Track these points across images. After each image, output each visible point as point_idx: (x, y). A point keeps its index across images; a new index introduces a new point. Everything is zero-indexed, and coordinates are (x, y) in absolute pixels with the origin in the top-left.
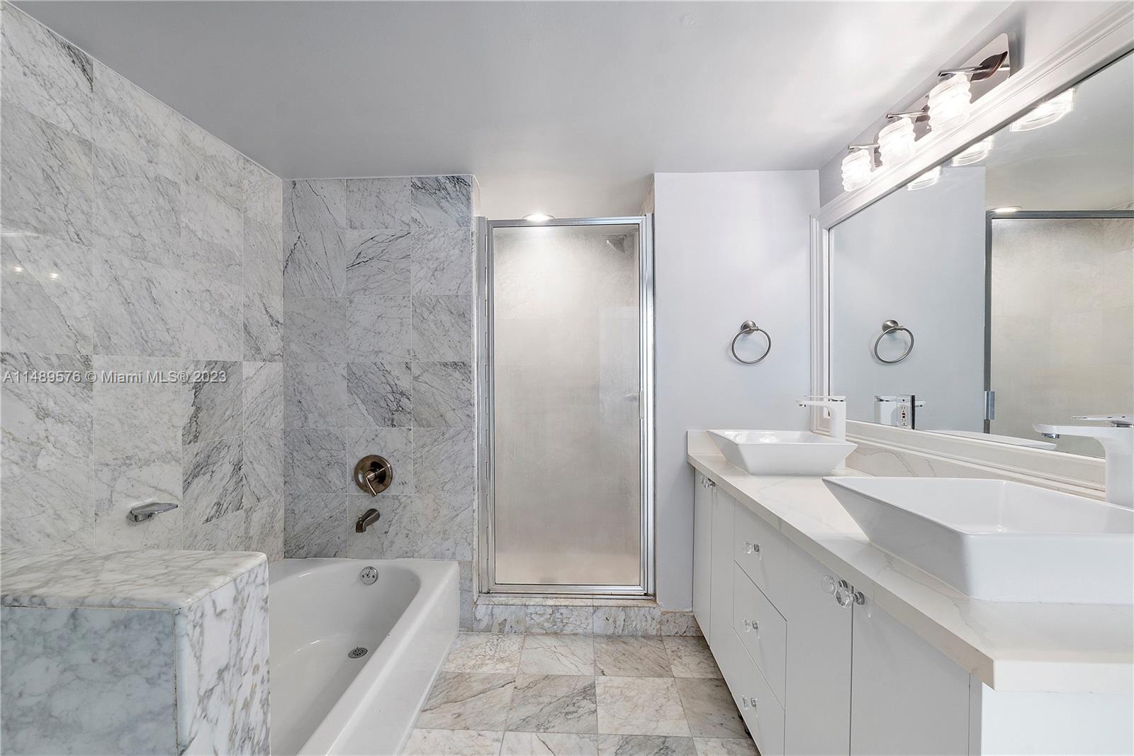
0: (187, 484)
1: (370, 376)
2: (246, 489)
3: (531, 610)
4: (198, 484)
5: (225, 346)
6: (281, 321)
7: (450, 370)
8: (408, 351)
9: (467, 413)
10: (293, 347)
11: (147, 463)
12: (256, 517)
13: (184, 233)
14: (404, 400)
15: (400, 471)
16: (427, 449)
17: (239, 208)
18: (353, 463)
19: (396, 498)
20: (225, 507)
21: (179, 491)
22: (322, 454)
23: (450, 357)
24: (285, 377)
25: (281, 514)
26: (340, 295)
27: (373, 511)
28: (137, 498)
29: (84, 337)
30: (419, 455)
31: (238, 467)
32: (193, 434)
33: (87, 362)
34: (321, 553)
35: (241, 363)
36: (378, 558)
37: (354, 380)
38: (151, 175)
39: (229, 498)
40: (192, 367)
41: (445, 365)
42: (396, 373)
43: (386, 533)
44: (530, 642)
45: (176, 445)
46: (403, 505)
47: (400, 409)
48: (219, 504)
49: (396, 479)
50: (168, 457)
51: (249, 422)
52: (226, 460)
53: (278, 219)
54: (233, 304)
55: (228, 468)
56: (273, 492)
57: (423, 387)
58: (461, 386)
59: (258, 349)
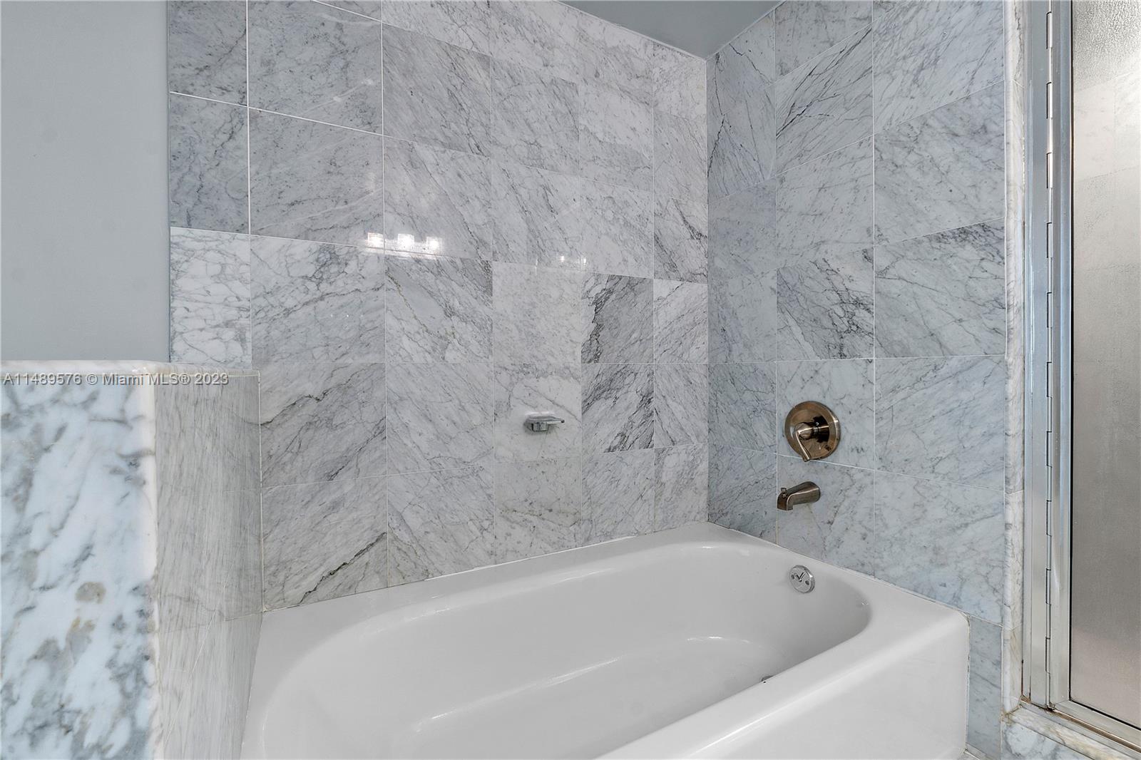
0: (587, 406)
1: (808, 282)
2: (657, 426)
4: (600, 407)
5: (631, 259)
6: (705, 233)
7: (951, 246)
8: (868, 230)
9: (991, 324)
10: (718, 263)
11: (544, 374)
12: (671, 462)
13: (582, 136)
14: (861, 314)
15: (850, 427)
16: (901, 395)
17: (647, 102)
18: (783, 411)
19: (846, 471)
20: (630, 440)
21: (577, 409)
22: (748, 396)
23: (952, 220)
24: (710, 302)
25: (704, 466)
26: (768, 178)
27: (811, 485)
28: (535, 407)
29: (485, 244)
30: (886, 405)
31: (647, 399)
32: (593, 353)
33: (487, 267)
34: (743, 527)
35: (651, 281)
36: (817, 558)
37: (786, 292)
38: (547, 80)
39: (636, 432)
40: (592, 281)
41: (941, 238)
42: (847, 270)
43: (830, 523)
45: (574, 358)
46: (857, 485)
47: (855, 328)
48: (623, 435)
49: (846, 442)
50: (565, 373)
51: (661, 349)
52: (632, 388)
53: (702, 109)
54: (640, 212)
55: (634, 398)
56: (693, 438)
57: (895, 287)
58: (978, 273)
59: (673, 266)
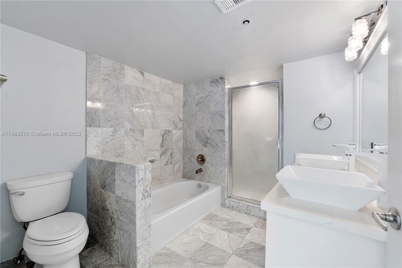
0: (161, 157)
1: (201, 133)
2: (173, 159)
3: (241, 205)
4: (163, 156)
5: (169, 126)
6: (182, 120)
7: (219, 132)
8: (209, 127)
9: (224, 144)
10: (185, 126)
11: (153, 151)
12: (176, 166)
13: (160, 102)
14: (208, 140)
15: (207, 159)
16: (214, 154)
17: (172, 94)
18: (197, 156)
19: (206, 166)
20: (168, 163)
21: (159, 157)
22: (190, 153)
23: (220, 128)
24: (183, 134)
25: (182, 167)
26: (194, 113)
27: (201, 169)
28: (151, 158)
29: (143, 126)
30: (212, 155)
31: (172, 154)
32: (162, 146)
33: (143, 130)
34: (190, 178)
35: (172, 130)
36: (202, 182)
37: (197, 135)
38: (154, 92)
39: (169, 161)
40: (162, 131)
41: (218, 130)
42: (206, 133)
43: (204, 175)
44: (239, 214)
45: (159, 148)
46: (208, 168)
47: (207, 142)
48: (167, 162)
49: (206, 161)
50: (157, 150)
51: (174, 144)
52: (169, 152)
53: (182, 95)
54: (171, 117)
55: (169, 154)
56: (180, 161)
57: (213, 137)
58: (222, 136)
59: (177, 127)
